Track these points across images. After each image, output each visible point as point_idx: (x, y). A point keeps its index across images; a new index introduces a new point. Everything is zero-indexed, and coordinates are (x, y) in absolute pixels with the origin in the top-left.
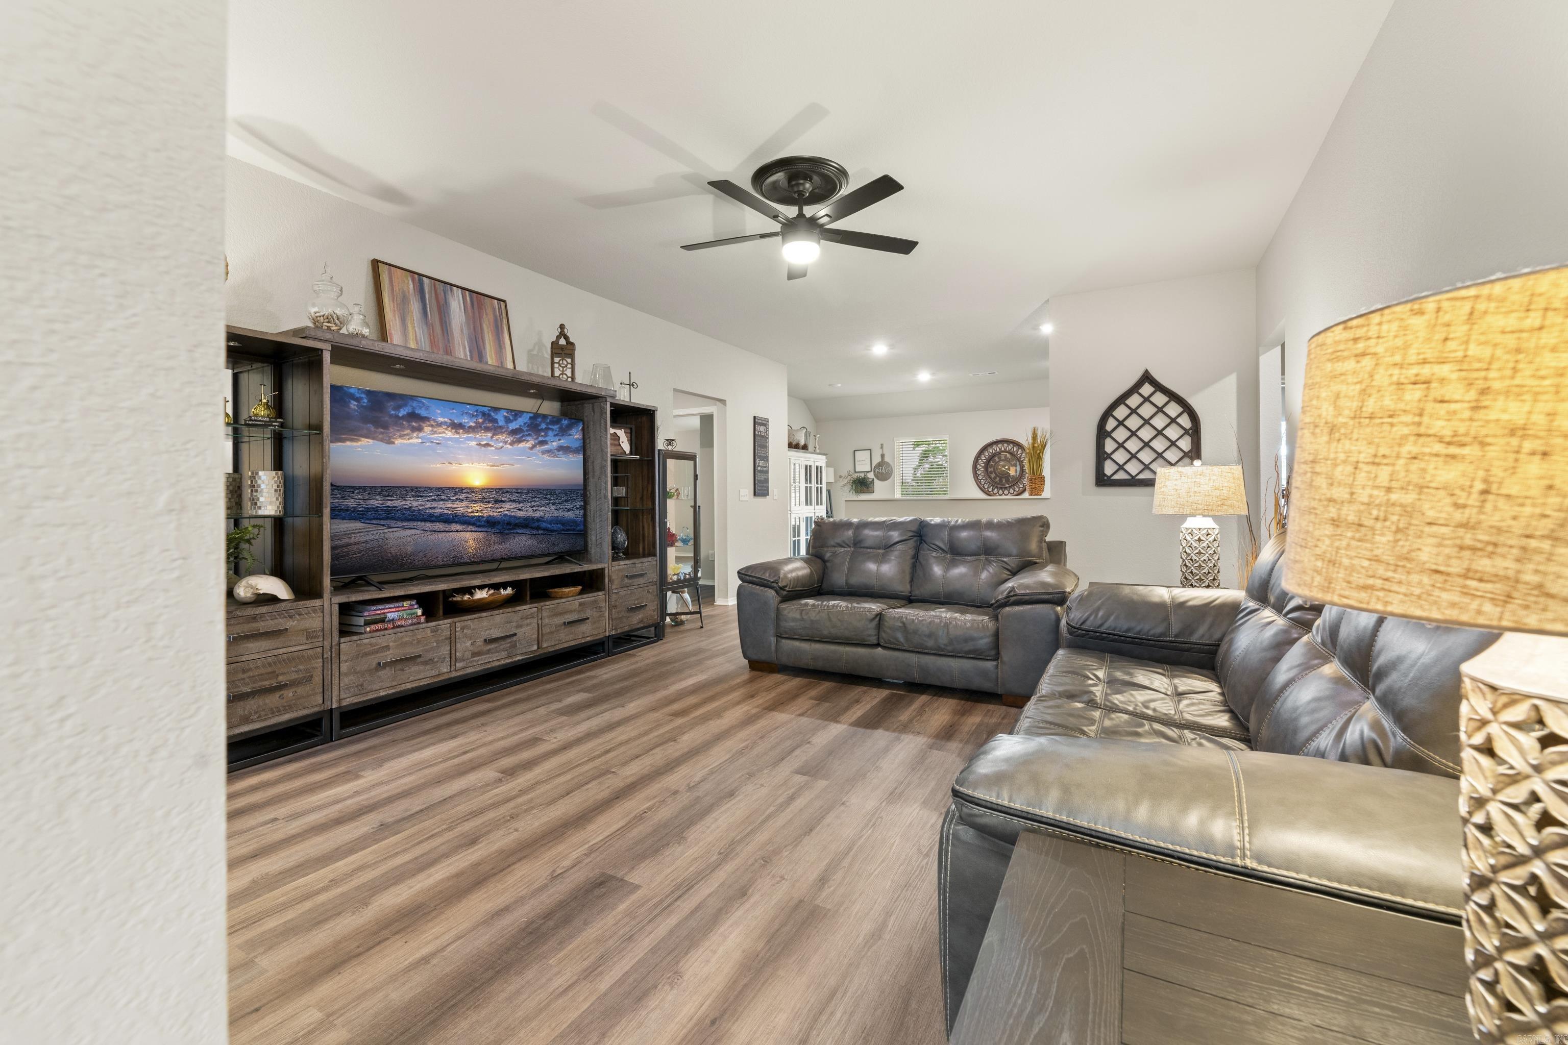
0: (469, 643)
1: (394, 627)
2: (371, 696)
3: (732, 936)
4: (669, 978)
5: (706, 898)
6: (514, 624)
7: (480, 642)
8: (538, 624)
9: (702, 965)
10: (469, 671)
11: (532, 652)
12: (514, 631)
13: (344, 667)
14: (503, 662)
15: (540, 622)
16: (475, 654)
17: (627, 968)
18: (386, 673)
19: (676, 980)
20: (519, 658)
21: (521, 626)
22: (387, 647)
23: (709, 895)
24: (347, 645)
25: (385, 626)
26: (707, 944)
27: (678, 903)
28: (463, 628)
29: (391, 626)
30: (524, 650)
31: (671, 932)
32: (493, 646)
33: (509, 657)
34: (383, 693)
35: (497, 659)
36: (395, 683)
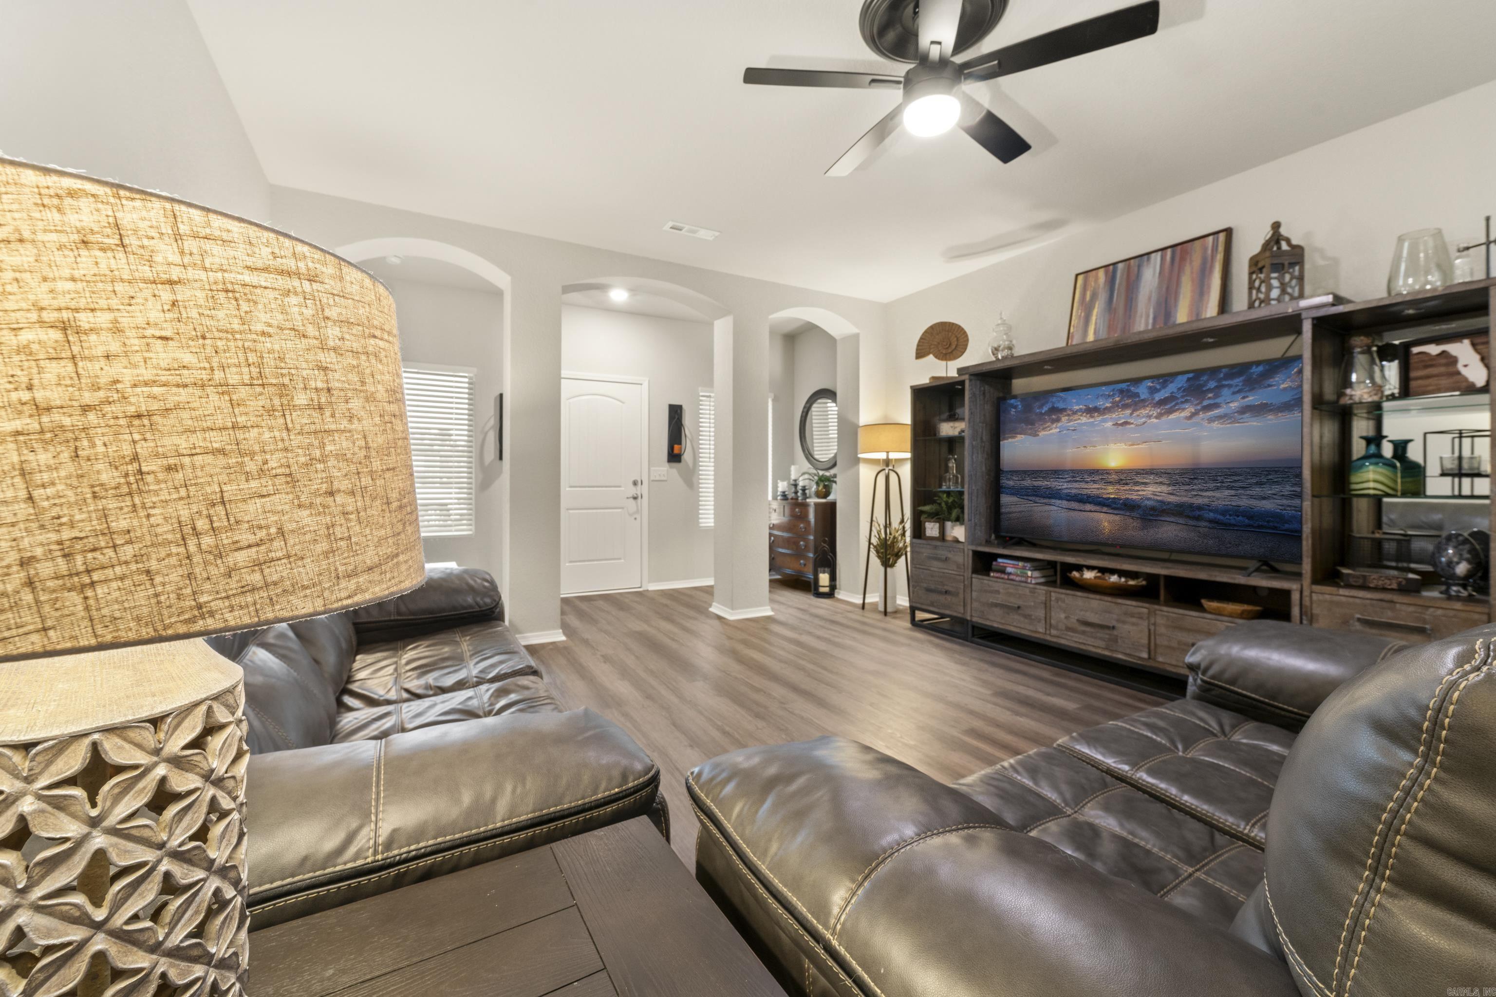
0: (1063, 616)
1: (1008, 579)
2: (988, 623)
6: (1115, 616)
7: (1073, 619)
8: (1149, 630)
10: (1063, 641)
11: (1140, 658)
12: (1114, 623)
13: (974, 594)
14: (1099, 651)
15: (1152, 628)
16: (1068, 629)
18: (997, 611)
20: (1120, 656)
21: (1124, 622)
22: (998, 592)
24: (978, 581)
25: (1003, 576)
28: (1057, 600)
29: (1006, 577)
30: (1128, 651)
32: (1088, 629)
33: (1106, 649)
34: (995, 625)
35: (1094, 645)
36: (1003, 621)
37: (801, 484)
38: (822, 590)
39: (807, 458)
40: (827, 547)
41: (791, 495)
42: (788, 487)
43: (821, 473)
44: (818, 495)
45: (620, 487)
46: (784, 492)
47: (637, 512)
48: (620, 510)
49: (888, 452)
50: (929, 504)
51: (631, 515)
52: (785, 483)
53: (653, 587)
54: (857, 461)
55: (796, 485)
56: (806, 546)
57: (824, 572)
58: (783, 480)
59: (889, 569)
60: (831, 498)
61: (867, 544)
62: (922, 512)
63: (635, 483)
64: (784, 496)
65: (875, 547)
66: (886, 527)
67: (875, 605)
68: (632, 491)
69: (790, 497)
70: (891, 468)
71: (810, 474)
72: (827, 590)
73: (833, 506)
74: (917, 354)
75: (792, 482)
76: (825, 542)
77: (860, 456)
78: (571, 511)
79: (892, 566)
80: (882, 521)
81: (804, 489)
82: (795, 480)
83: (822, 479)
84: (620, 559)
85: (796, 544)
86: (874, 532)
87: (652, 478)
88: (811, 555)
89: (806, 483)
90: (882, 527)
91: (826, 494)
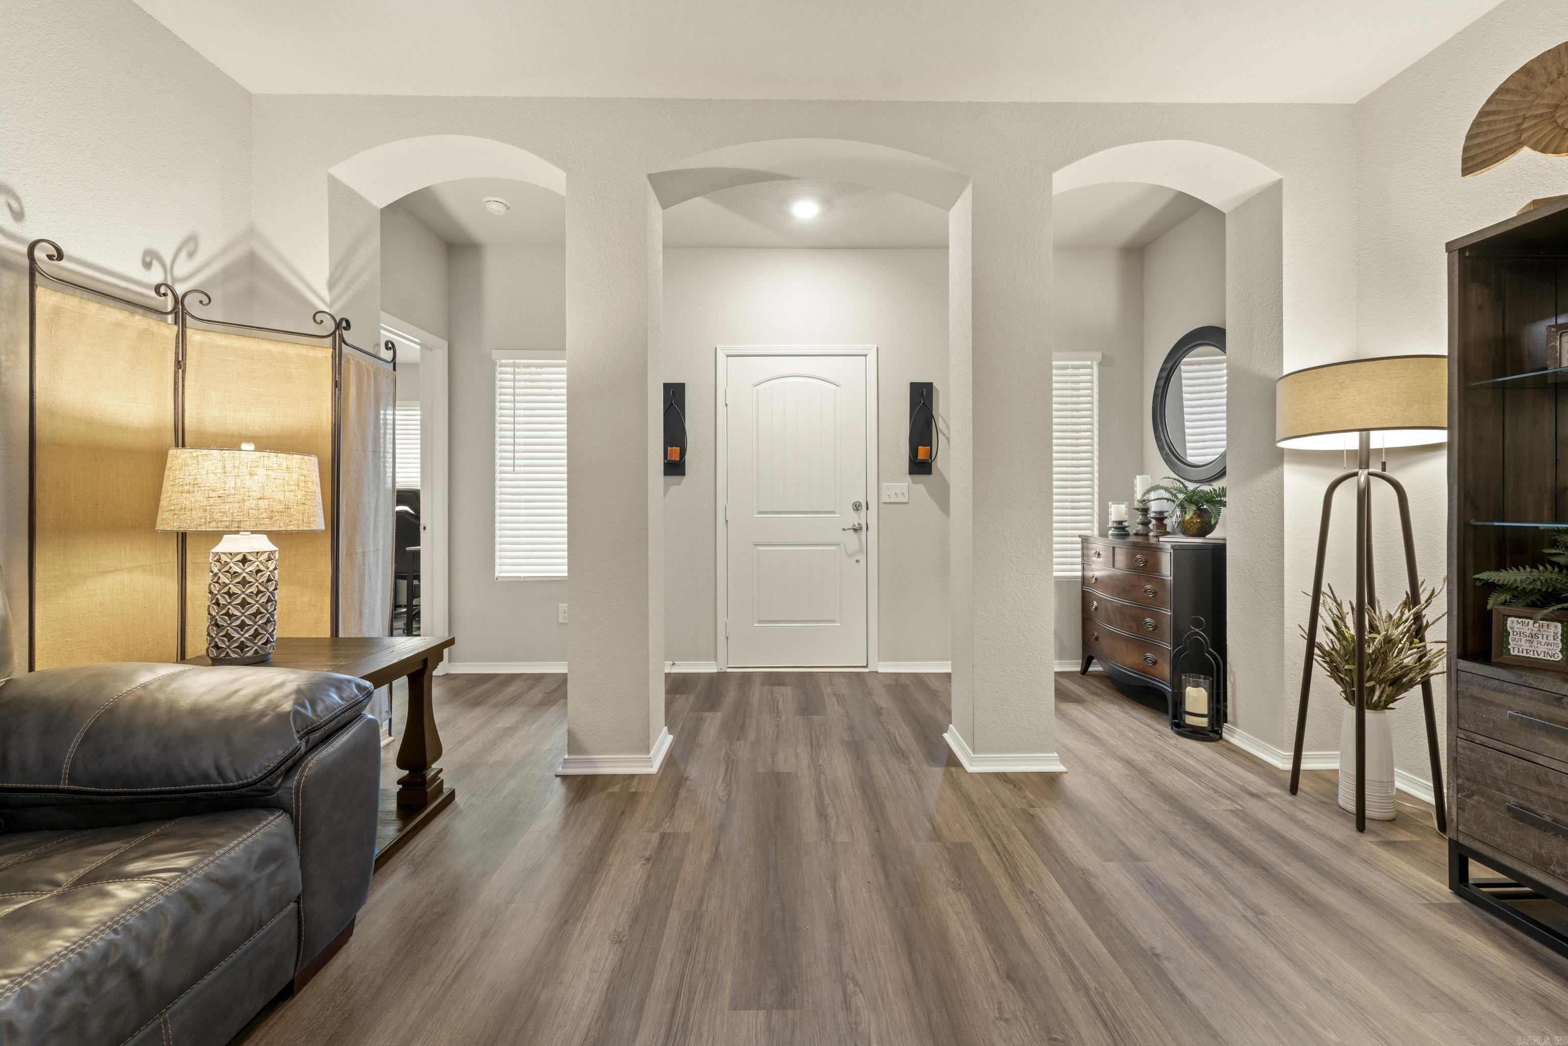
3: (580, 995)
4: (623, 937)
5: (638, 1026)
9: (598, 956)
17: (667, 930)
19: (616, 937)
23: (636, 1033)
26: (605, 976)
27: (669, 1006)
31: (651, 973)
37: (1154, 507)
38: (1190, 720)
39: (1168, 461)
40: (1203, 636)
41: (1134, 527)
42: (1129, 513)
43: (1191, 486)
44: (1184, 528)
45: (833, 512)
46: (1120, 522)
47: (860, 551)
48: (834, 548)
49: (1365, 431)
50: (1517, 565)
51: (850, 556)
52: (1123, 507)
53: (885, 668)
54: (1279, 456)
55: (1145, 511)
56: (1155, 627)
57: (1197, 685)
58: (1118, 501)
59: (1370, 716)
60: (1215, 535)
61: (1304, 644)
62: (1491, 587)
63: (857, 507)
64: (1121, 530)
65: (1325, 654)
66: (1360, 612)
67: (1328, 779)
68: (854, 519)
69: (1132, 531)
70: (1375, 468)
71: (1166, 489)
72: (1203, 722)
73: (1219, 552)
74: (1464, 161)
75: (1137, 505)
76: (1198, 624)
77: (1282, 445)
78: (760, 548)
79: (1382, 706)
80: (1348, 595)
81: (1161, 518)
82: (1143, 501)
83: (1193, 499)
84: (834, 621)
85: (1137, 621)
86: (1325, 619)
87: (885, 499)
88: (1168, 646)
89: (1165, 506)
90: (1347, 608)
91: (1205, 529)
